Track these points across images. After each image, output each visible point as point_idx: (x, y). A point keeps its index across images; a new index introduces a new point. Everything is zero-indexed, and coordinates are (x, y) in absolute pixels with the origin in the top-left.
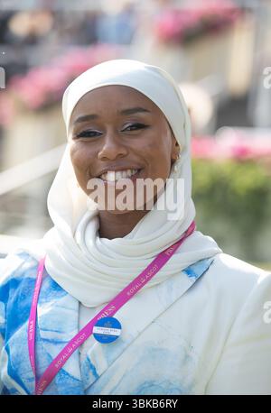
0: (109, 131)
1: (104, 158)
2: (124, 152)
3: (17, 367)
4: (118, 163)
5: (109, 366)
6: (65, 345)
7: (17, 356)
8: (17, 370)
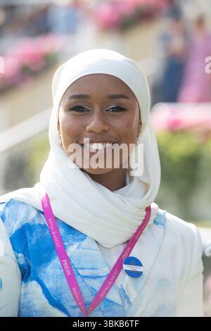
0: (97, 109)
1: (91, 131)
2: (107, 128)
3: (59, 297)
4: (101, 136)
5: (139, 294)
6: (105, 278)
7: (57, 288)
8: (59, 300)
